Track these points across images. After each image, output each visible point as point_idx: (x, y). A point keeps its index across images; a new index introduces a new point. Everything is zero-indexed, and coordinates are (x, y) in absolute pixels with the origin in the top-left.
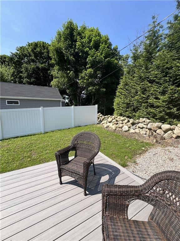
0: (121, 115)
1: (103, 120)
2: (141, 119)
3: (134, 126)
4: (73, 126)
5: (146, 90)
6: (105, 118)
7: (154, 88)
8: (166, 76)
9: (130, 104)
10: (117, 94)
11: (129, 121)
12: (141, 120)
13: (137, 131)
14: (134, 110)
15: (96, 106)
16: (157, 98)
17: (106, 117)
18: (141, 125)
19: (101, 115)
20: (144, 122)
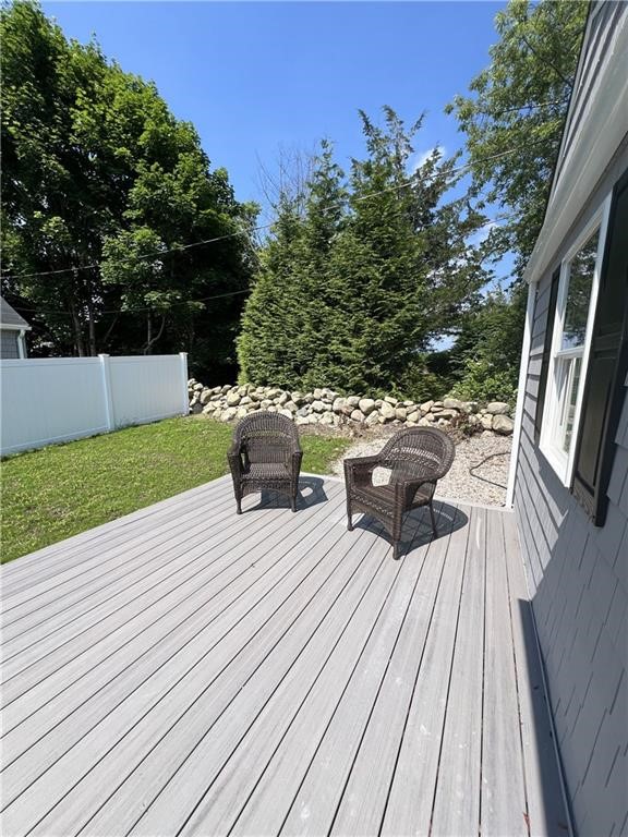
0: (264, 383)
1: (208, 399)
2: (317, 390)
3: (303, 409)
4: (109, 426)
5: (322, 322)
6: (213, 394)
7: (337, 319)
8: (358, 295)
9: (286, 353)
11: (289, 399)
12: (318, 393)
13: (312, 418)
14: (296, 369)
15: (183, 356)
16: (345, 343)
17: (217, 389)
18: (318, 405)
19: (199, 385)
20: (325, 396)
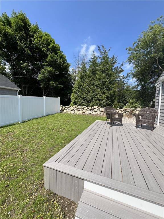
0: (80, 105)
1: (64, 109)
2: (95, 106)
3: (92, 111)
5: (95, 91)
6: (66, 108)
7: (99, 90)
8: (104, 85)
9: (85, 98)
10: (73, 91)
11: (88, 108)
13: (94, 113)
14: (88, 102)
15: (59, 98)
16: (101, 96)
17: (67, 106)
18: (95, 110)
19: (62, 106)
20: (97, 108)
